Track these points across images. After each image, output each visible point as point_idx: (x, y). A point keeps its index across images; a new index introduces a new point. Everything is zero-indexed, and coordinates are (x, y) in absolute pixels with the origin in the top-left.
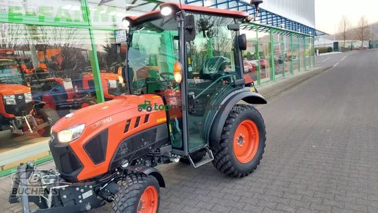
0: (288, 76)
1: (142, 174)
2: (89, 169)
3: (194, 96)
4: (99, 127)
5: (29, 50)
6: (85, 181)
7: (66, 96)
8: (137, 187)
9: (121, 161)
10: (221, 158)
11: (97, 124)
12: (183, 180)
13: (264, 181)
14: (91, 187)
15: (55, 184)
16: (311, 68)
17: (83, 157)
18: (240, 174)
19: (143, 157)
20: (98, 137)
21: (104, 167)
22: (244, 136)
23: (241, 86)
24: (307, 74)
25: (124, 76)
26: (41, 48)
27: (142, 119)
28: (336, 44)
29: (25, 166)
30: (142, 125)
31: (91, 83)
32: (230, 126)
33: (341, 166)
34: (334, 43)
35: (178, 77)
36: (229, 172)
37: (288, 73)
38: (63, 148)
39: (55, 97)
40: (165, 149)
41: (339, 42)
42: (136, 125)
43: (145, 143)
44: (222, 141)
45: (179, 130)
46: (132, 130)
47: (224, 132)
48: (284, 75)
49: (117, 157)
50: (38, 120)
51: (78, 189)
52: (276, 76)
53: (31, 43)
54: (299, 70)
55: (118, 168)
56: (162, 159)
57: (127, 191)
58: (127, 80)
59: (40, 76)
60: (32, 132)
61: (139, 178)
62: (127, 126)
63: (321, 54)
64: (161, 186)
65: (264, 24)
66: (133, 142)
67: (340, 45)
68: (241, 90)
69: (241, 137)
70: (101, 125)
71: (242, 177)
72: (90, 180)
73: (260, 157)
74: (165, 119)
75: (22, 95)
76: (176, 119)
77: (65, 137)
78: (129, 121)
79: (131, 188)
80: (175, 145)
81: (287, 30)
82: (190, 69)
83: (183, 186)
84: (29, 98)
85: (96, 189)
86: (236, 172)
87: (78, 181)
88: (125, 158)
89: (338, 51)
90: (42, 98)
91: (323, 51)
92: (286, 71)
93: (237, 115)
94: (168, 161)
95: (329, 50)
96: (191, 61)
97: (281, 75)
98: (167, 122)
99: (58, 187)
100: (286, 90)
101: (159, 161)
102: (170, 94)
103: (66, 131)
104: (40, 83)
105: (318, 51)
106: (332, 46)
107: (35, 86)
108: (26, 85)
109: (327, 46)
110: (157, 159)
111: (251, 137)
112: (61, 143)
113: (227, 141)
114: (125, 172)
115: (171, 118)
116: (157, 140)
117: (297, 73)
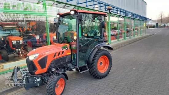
0: (132, 38)
1: (59, 74)
2: (39, 70)
3: (81, 45)
4: (44, 55)
5: (24, 22)
6: (38, 75)
7: (36, 42)
8: (56, 78)
9: (52, 68)
10: (92, 70)
11: (44, 54)
12: (77, 78)
13: (109, 81)
14: (40, 77)
15: (27, 75)
16: (144, 35)
17: (38, 66)
18: (100, 77)
19: (61, 67)
20: (44, 58)
21: (45, 70)
22: (102, 62)
23: (102, 42)
24: (141, 37)
25: (56, 36)
26: (29, 22)
27: (61, 53)
28: (157, 24)
29: (17, 67)
30: (61, 55)
31: (46, 37)
32: (96, 58)
33: (143, 77)
34: (156, 24)
35: (75, 38)
36: (95, 76)
37: (133, 36)
38: (30, 62)
39: (32, 42)
40: (70, 65)
41: (159, 23)
42: (59, 55)
43: (62, 62)
44: (93, 63)
45: (76, 58)
46: (57, 57)
47: (93, 60)
48: (130, 37)
49: (50, 67)
50: (25, 51)
51: (35, 77)
52: (127, 38)
53: (25, 19)
54: (138, 36)
55: (51, 71)
56: (68, 69)
57: (53, 79)
58: (58, 37)
59: (27, 33)
60: (22, 55)
61: (58, 75)
62: (55, 55)
63: (150, 29)
64: (66, 79)
65: (122, 15)
66: (57, 61)
67: (159, 25)
68: (102, 44)
69: (101, 63)
70: (45, 54)
71: (101, 78)
72: (40, 74)
73: (109, 71)
74: (70, 53)
75: (19, 41)
76: (75, 53)
77: (31, 58)
78: (56, 53)
79: (54, 78)
80: (74, 64)
81: (133, 17)
82: (83, 34)
83: (77, 80)
84: (21, 42)
85: (42, 78)
86: (98, 76)
87: (35, 75)
88: (54, 67)
89: (158, 27)
90: (27, 42)
91: (150, 27)
92: (132, 36)
93: (99, 53)
94: (71, 70)
95: (154, 27)
96: (84, 31)
97: (129, 37)
98: (71, 55)
99: (28, 76)
100: (130, 44)
101: (67, 69)
102: (73, 44)
103: (32, 56)
104: (27, 36)
105: (148, 27)
106: (155, 25)
107: (25, 37)
108: (21, 37)
109: (153, 25)
110: (66, 69)
111: (106, 63)
112: (30, 60)
113: (95, 63)
114: (53, 72)
115: (73, 53)
116: (67, 61)
117: (136, 37)
